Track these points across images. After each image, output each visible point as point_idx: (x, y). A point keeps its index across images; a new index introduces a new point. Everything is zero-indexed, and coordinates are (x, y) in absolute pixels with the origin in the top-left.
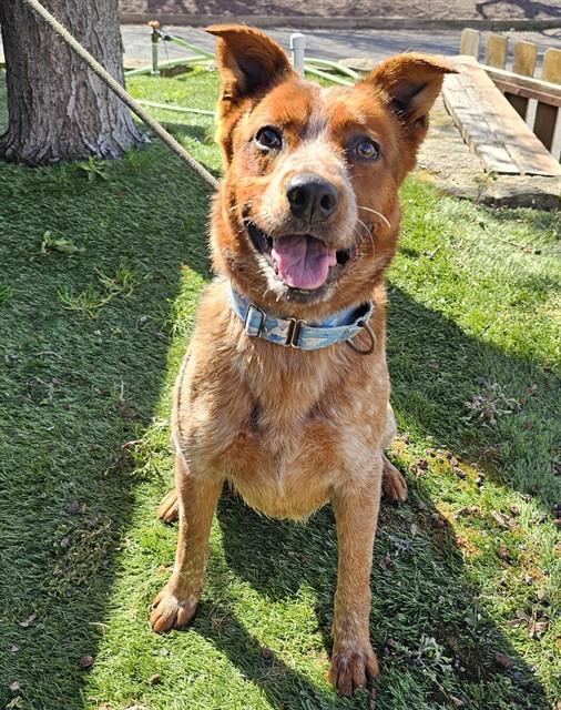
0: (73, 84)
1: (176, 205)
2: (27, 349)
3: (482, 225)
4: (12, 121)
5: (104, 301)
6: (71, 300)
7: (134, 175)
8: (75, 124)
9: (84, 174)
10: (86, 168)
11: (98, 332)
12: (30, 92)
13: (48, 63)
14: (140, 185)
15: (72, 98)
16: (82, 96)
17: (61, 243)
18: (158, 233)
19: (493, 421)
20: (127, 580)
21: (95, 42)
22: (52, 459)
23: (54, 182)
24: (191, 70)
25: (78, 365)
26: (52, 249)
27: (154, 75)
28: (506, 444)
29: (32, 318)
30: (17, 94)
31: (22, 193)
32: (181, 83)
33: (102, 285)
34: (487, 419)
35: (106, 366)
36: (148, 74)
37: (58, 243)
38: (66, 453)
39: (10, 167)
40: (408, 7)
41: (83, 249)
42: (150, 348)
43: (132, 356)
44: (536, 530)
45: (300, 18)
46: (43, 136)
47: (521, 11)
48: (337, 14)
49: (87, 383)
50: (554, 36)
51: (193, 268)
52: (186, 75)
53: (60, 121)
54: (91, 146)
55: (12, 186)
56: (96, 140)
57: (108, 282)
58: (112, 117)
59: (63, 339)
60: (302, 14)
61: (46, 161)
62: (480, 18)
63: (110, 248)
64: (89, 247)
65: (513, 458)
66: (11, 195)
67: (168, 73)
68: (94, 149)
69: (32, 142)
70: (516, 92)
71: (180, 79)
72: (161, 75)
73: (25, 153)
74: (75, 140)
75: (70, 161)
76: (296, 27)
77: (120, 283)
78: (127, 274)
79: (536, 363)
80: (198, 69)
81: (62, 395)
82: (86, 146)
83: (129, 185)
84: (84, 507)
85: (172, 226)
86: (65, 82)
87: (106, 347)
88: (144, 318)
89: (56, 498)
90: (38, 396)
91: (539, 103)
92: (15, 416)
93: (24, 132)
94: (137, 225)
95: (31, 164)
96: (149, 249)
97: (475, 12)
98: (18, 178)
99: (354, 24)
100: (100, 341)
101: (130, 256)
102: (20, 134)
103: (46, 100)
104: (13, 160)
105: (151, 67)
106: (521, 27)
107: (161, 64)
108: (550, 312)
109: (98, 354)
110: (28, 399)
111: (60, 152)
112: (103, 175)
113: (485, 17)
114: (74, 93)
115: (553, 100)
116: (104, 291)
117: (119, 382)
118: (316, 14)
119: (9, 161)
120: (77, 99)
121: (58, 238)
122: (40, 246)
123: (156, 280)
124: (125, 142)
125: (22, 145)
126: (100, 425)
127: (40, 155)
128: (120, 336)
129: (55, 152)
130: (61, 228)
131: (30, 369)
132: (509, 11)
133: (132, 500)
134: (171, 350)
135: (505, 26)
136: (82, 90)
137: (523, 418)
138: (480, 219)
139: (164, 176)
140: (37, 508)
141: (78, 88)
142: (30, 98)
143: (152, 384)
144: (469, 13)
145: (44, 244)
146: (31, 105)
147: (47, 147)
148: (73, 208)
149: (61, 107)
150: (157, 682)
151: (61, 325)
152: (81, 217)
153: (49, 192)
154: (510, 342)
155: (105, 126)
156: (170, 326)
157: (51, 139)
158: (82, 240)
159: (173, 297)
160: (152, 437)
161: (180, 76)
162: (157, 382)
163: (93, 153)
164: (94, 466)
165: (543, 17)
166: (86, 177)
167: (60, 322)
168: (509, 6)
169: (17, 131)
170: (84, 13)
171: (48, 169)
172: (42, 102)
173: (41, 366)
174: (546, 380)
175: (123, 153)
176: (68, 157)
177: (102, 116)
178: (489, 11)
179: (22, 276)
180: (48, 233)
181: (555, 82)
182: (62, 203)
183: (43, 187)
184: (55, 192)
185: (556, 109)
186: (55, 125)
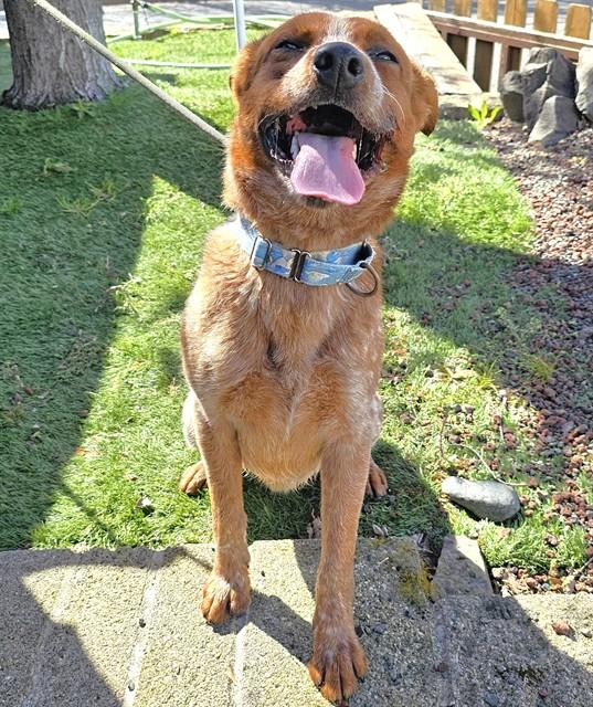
0: (63, 42)
1: (149, 131)
2: (35, 239)
4: (16, 76)
5: (93, 205)
6: (68, 206)
7: (115, 111)
8: (67, 75)
9: (75, 113)
10: (77, 108)
11: (89, 225)
12: (29, 51)
13: (42, 25)
14: (120, 118)
15: (63, 55)
16: (70, 50)
17: (59, 166)
18: (135, 153)
20: (112, 370)
21: (78, 6)
22: (56, 305)
23: (51, 121)
24: (168, 32)
25: (74, 247)
26: (52, 170)
27: (137, 39)
28: (392, 278)
29: (38, 219)
30: (18, 53)
31: (27, 132)
32: (160, 44)
33: (92, 194)
35: (96, 247)
36: (131, 39)
37: (56, 165)
38: (67, 301)
39: (17, 112)
41: (76, 169)
42: (128, 234)
43: (115, 240)
44: (407, 328)
46: (40, 87)
49: (81, 258)
51: (163, 178)
52: (164, 37)
53: (54, 73)
54: (80, 92)
55: (18, 126)
56: (84, 86)
57: (96, 191)
58: (96, 67)
59: (62, 231)
61: (44, 106)
63: (97, 167)
64: (80, 167)
65: (397, 287)
66: (18, 134)
67: (148, 36)
68: (82, 94)
69: (33, 92)
70: (456, 32)
71: (159, 41)
72: (143, 39)
73: (27, 102)
74: (67, 88)
75: (64, 104)
77: (106, 192)
78: (111, 184)
79: (425, 224)
80: (174, 32)
81: (63, 267)
82: (76, 93)
83: (111, 120)
84: (81, 331)
85: (145, 147)
86: (56, 41)
87: (96, 235)
88: (123, 214)
89: (60, 327)
90: (45, 267)
91: (478, 41)
92: (28, 281)
93: (26, 84)
94: (117, 148)
95: (33, 109)
96: (128, 165)
98: (22, 120)
100: (91, 231)
101: (113, 172)
102: (23, 85)
103: (42, 57)
104: (19, 107)
105: (133, 33)
107: (141, 30)
108: (440, 189)
109: (89, 239)
110: (38, 270)
111: (56, 98)
112: (91, 113)
114: (64, 48)
115: (488, 36)
116: (93, 197)
117: (105, 257)
119: (15, 109)
120: (67, 54)
121: (57, 161)
122: (42, 169)
123: (134, 187)
124: (108, 88)
125: (25, 95)
126: (92, 283)
127: (40, 102)
128: (106, 227)
129: (52, 99)
130: (58, 155)
131: (38, 253)
133: (115, 327)
134: (144, 235)
136: (70, 46)
137: (407, 262)
139: (139, 111)
140: (47, 334)
141: (67, 44)
142: (29, 55)
143: (130, 256)
145: (45, 167)
146: (30, 60)
147: (45, 95)
148: (67, 139)
149: (54, 60)
150: (131, 421)
151: (60, 222)
152: (74, 145)
153: (48, 129)
154: (406, 211)
155: (90, 75)
156: (143, 218)
157: (48, 88)
158: (75, 162)
159: (146, 198)
160: (129, 286)
161: (159, 39)
162: (134, 255)
163: (81, 97)
164: (89, 308)
166: (77, 116)
167: (59, 220)
169: (20, 84)
171: (44, 112)
172: (39, 58)
173: (45, 249)
174: (431, 238)
175: (106, 97)
176: (62, 101)
177: (88, 67)
179: (30, 192)
180: (47, 160)
181: (489, 19)
182: (58, 136)
183: (43, 126)
184: (53, 129)
185: (491, 44)
186: (50, 76)
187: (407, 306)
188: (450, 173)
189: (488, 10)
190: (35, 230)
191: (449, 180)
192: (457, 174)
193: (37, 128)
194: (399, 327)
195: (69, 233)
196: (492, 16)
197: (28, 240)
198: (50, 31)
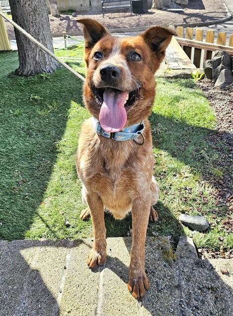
0: (38, 50)
1: (70, 84)
2: (27, 124)
3: (164, 84)
4: (20, 64)
5: (49, 112)
6: (39, 112)
7: (57, 77)
8: (39, 63)
10: (43, 76)
11: (47, 119)
12: (25, 54)
13: (30, 44)
14: (59, 79)
15: (38, 55)
16: (40, 54)
17: (36, 97)
18: (64, 92)
19: (158, 134)
20: (55, 173)
21: (43, 37)
22: (35, 149)
23: (33, 80)
24: (78, 47)
25: (41, 127)
26: (33, 99)
27: (66, 50)
29: (28, 117)
30: (21, 55)
31: (24, 84)
32: (74, 51)
34: (157, 134)
35: (49, 128)
36: (64, 49)
37: (35, 97)
38: (39, 147)
40: (158, 22)
41: (42, 98)
42: (61, 123)
43: (57, 125)
44: (166, 158)
45: (119, 29)
46: (30, 67)
47: (200, 20)
48: (133, 26)
49: (44, 132)
50: (212, 28)
51: (75, 101)
52: (76, 49)
53: (35, 62)
54: (44, 70)
55: (21, 83)
56: (46, 67)
57: (50, 107)
58: (50, 60)
59: (37, 121)
60: (120, 28)
61: (31, 75)
62: (185, 23)
63: (50, 97)
64: (44, 98)
65: (163, 142)
66: (21, 85)
67: (70, 48)
69: (26, 70)
70: (187, 45)
72: (68, 49)
73: (24, 73)
74: (39, 68)
75: (38, 74)
76: (118, 33)
77: (54, 107)
78: (55, 104)
79: (174, 118)
80: (79, 47)
81: (37, 135)
83: (56, 80)
84: (44, 159)
85: (68, 90)
86: (35, 50)
87: (49, 123)
88: (60, 115)
89: (36, 157)
90: (30, 135)
91: (195, 48)
92: (24, 140)
93: (24, 67)
94: (58, 90)
95: (26, 76)
96: (62, 97)
97: (183, 21)
98: (22, 80)
99: (139, 30)
100: (48, 121)
101: (56, 99)
103: (30, 56)
104: (21, 75)
105: (64, 47)
106: (200, 25)
107: (68, 46)
108: (180, 105)
109: (47, 125)
110: (28, 136)
111: (35, 72)
112: (48, 77)
113: (187, 23)
114: (38, 53)
115: (199, 47)
116: (49, 109)
117: (53, 131)
118: (125, 27)
119: (20, 76)
120: (39, 55)
121: (35, 95)
122: (30, 98)
123: (64, 105)
124: (54, 68)
125: (23, 71)
126: (48, 141)
127: (29, 73)
128: (53, 120)
129: (33, 72)
130: (36, 93)
131: (28, 130)
132: (195, 20)
133: (56, 157)
134: (67, 123)
135: (194, 26)
136: (40, 52)
137: (167, 133)
138: (164, 82)
139: (66, 76)
140: (31, 160)
141: (39, 51)
142: (25, 56)
143: (62, 131)
144: (181, 22)
146: (25, 58)
147: (31, 71)
148: (39, 87)
149: (34, 58)
150: (62, 192)
152: (41, 89)
153: (32, 83)
154: (167, 114)
155: (48, 63)
156: (67, 116)
157: (32, 68)
158: (42, 96)
159: (68, 109)
160: (62, 142)
161: (74, 49)
162: (64, 130)
163: (44, 71)
164: (47, 150)
165: (208, 21)
166: (43, 78)
167: (36, 117)
168: (196, 18)
169: (22, 67)
170: (40, 28)
171: (31, 77)
172: (29, 57)
173: (31, 128)
174: (176, 123)
175: (54, 71)
176: (37, 73)
177: (47, 60)
178: (188, 20)
179: (25, 107)
180: (32, 95)
181: (200, 40)
182: (36, 86)
183: (30, 82)
184: (34, 84)
185: (201, 50)
186: (33, 64)
187: (167, 150)
188: (183, 98)
189: (199, 37)
190: (27, 121)
191: (183, 101)
192: (186, 99)
193: (28, 83)
194: (163, 157)
195: (40, 122)
196: (201, 39)
197: (24, 125)
198: (33, 47)
